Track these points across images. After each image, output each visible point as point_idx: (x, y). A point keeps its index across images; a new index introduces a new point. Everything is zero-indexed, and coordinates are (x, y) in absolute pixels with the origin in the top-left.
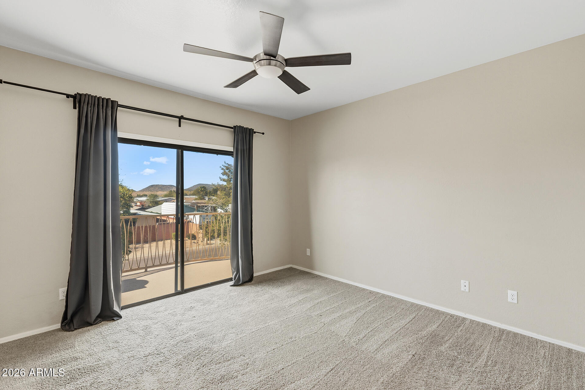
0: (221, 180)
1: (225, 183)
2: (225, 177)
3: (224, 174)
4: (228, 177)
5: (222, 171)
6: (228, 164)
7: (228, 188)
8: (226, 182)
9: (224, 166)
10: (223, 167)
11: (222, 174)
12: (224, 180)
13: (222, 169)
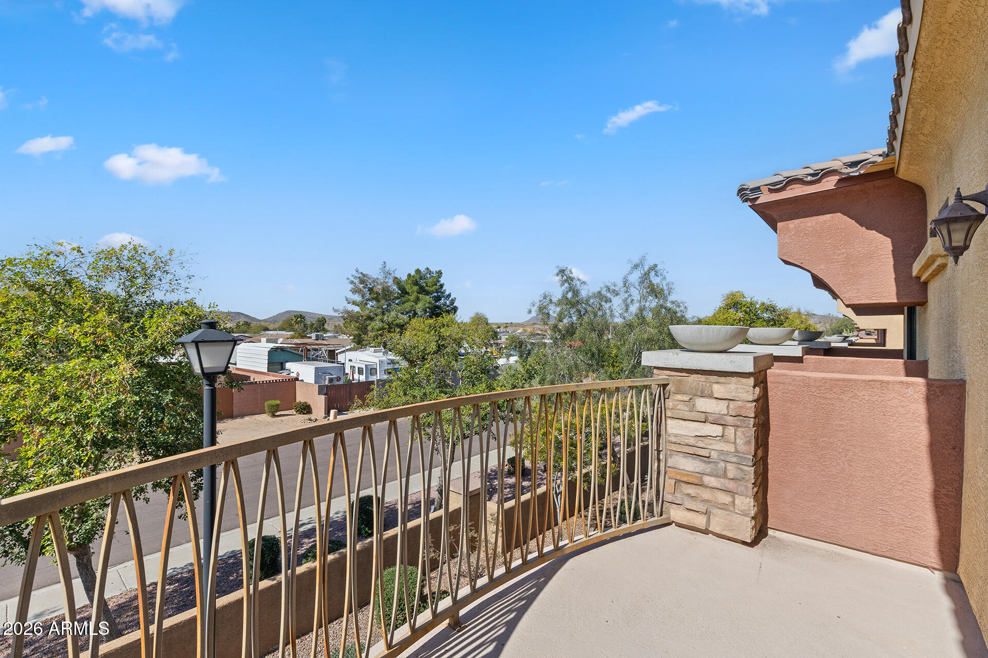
0: (349, 303)
1: (357, 309)
2: (357, 298)
3: (354, 291)
4: (363, 297)
5: (352, 286)
6: (362, 273)
7: (362, 316)
8: (358, 306)
9: (356, 277)
10: (352, 279)
11: (351, 290)
12: (354, 303)
13: (352, 282)
